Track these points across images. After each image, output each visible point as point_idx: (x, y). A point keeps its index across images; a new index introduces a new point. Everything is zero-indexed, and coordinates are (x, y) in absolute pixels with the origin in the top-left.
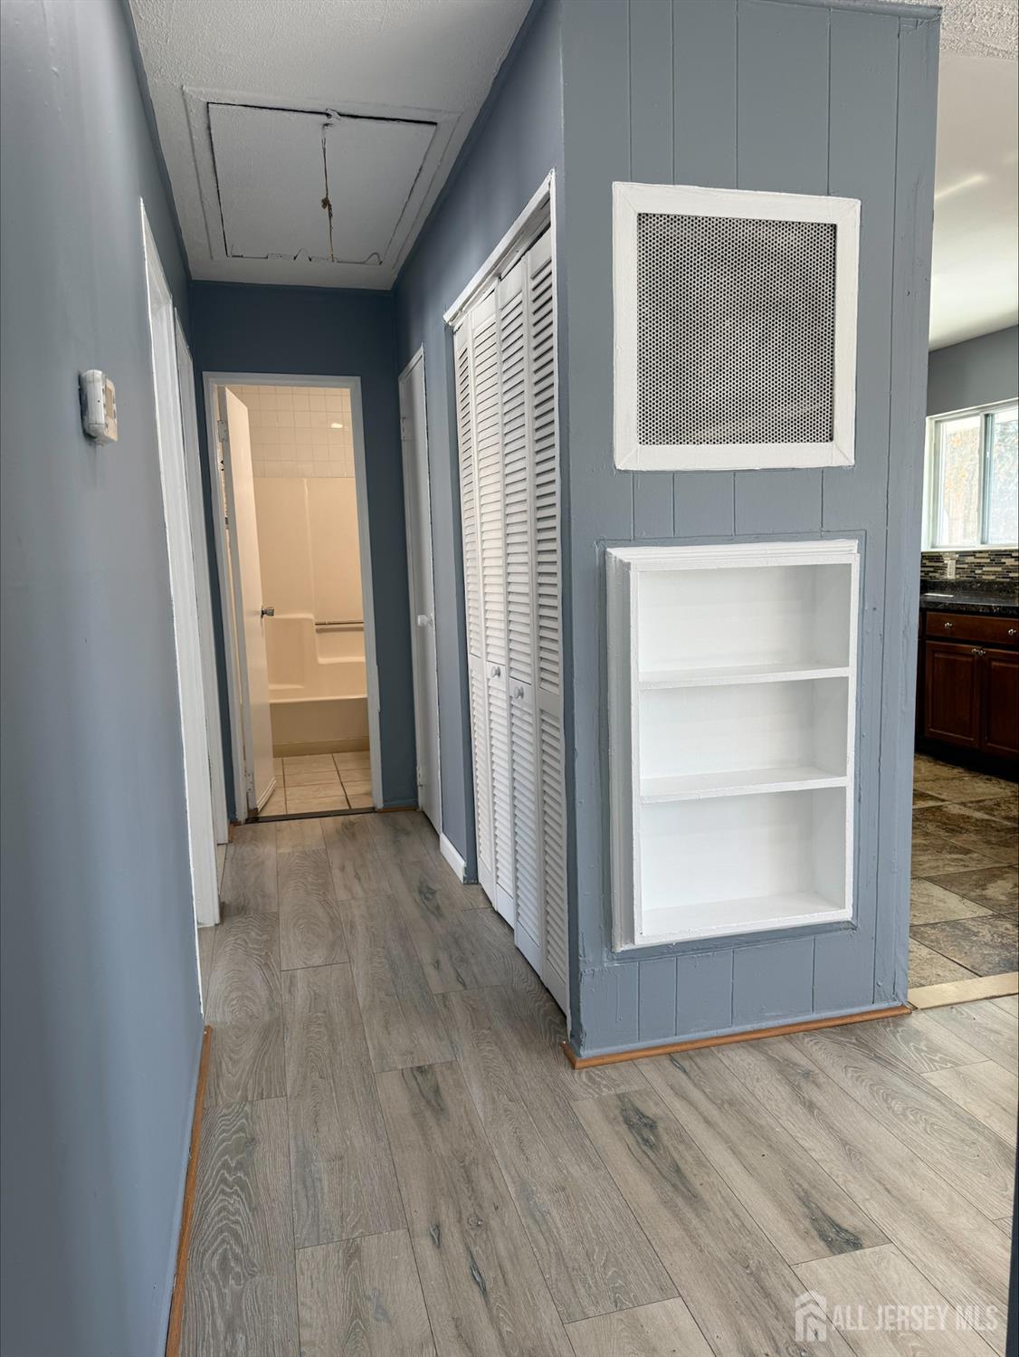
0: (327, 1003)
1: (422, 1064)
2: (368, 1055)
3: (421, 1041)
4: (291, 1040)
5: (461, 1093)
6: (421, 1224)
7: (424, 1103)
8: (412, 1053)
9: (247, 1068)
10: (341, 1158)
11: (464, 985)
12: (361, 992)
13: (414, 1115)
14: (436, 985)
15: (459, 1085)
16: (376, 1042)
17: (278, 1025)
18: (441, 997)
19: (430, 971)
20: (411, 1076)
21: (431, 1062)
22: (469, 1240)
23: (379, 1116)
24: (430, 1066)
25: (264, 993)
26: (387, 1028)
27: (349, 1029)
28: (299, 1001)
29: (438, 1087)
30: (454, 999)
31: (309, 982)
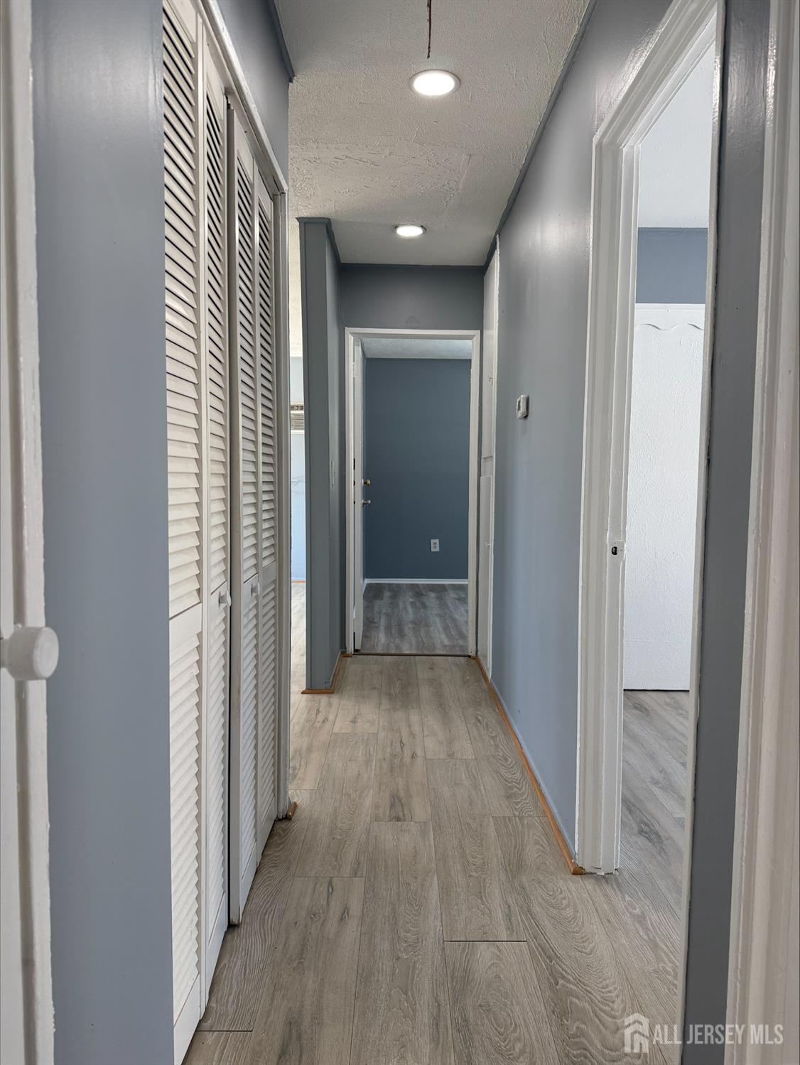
0: (468, 886)
1: (397, 823)
2: (434, 834)
3: (391, 838)
4: (497, 856)
5: (378, 803)
6: (419, 761)
7: (403, 801)
8: (401, 830)
9: (526, 838)
10: (455, 784)
11: (330, 883)
12: (434, 893)
13: (411, 796)
14: (359, 885)
15: (377, 807)
16: (427, 843)
17: (511, 871)
18: (359, 874)
19: (355, 908)
20: (406, 817)
21: (389, 823)
22: (401, 752)
23: (432, 799)
24: (391, 821)
25: (536, 909)
26: (416, 852)
27: (448, 856)
28: (497, 893)
29: (391, 807)
30: (347, 870)
31: (490, 917)
